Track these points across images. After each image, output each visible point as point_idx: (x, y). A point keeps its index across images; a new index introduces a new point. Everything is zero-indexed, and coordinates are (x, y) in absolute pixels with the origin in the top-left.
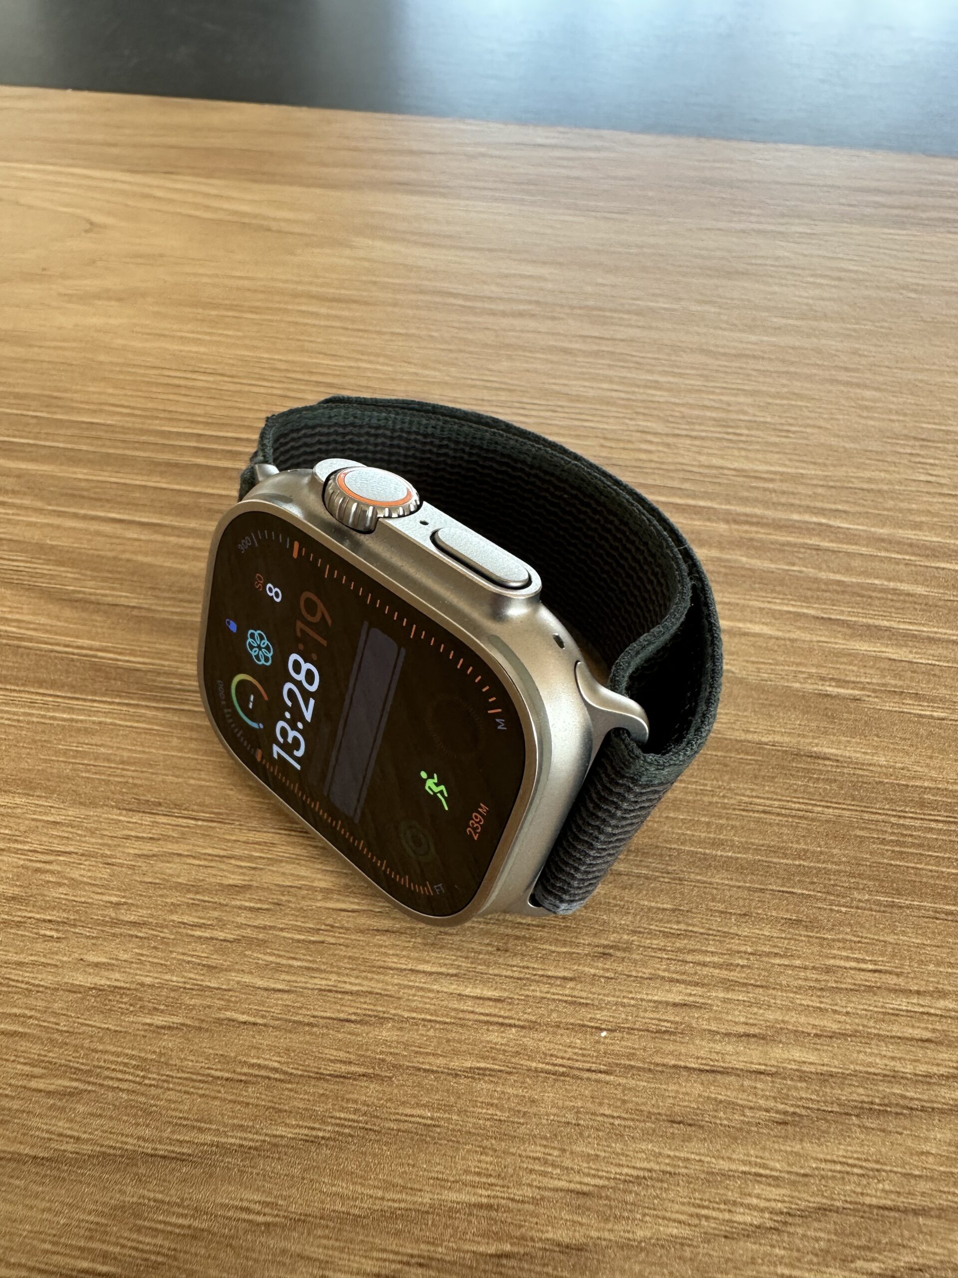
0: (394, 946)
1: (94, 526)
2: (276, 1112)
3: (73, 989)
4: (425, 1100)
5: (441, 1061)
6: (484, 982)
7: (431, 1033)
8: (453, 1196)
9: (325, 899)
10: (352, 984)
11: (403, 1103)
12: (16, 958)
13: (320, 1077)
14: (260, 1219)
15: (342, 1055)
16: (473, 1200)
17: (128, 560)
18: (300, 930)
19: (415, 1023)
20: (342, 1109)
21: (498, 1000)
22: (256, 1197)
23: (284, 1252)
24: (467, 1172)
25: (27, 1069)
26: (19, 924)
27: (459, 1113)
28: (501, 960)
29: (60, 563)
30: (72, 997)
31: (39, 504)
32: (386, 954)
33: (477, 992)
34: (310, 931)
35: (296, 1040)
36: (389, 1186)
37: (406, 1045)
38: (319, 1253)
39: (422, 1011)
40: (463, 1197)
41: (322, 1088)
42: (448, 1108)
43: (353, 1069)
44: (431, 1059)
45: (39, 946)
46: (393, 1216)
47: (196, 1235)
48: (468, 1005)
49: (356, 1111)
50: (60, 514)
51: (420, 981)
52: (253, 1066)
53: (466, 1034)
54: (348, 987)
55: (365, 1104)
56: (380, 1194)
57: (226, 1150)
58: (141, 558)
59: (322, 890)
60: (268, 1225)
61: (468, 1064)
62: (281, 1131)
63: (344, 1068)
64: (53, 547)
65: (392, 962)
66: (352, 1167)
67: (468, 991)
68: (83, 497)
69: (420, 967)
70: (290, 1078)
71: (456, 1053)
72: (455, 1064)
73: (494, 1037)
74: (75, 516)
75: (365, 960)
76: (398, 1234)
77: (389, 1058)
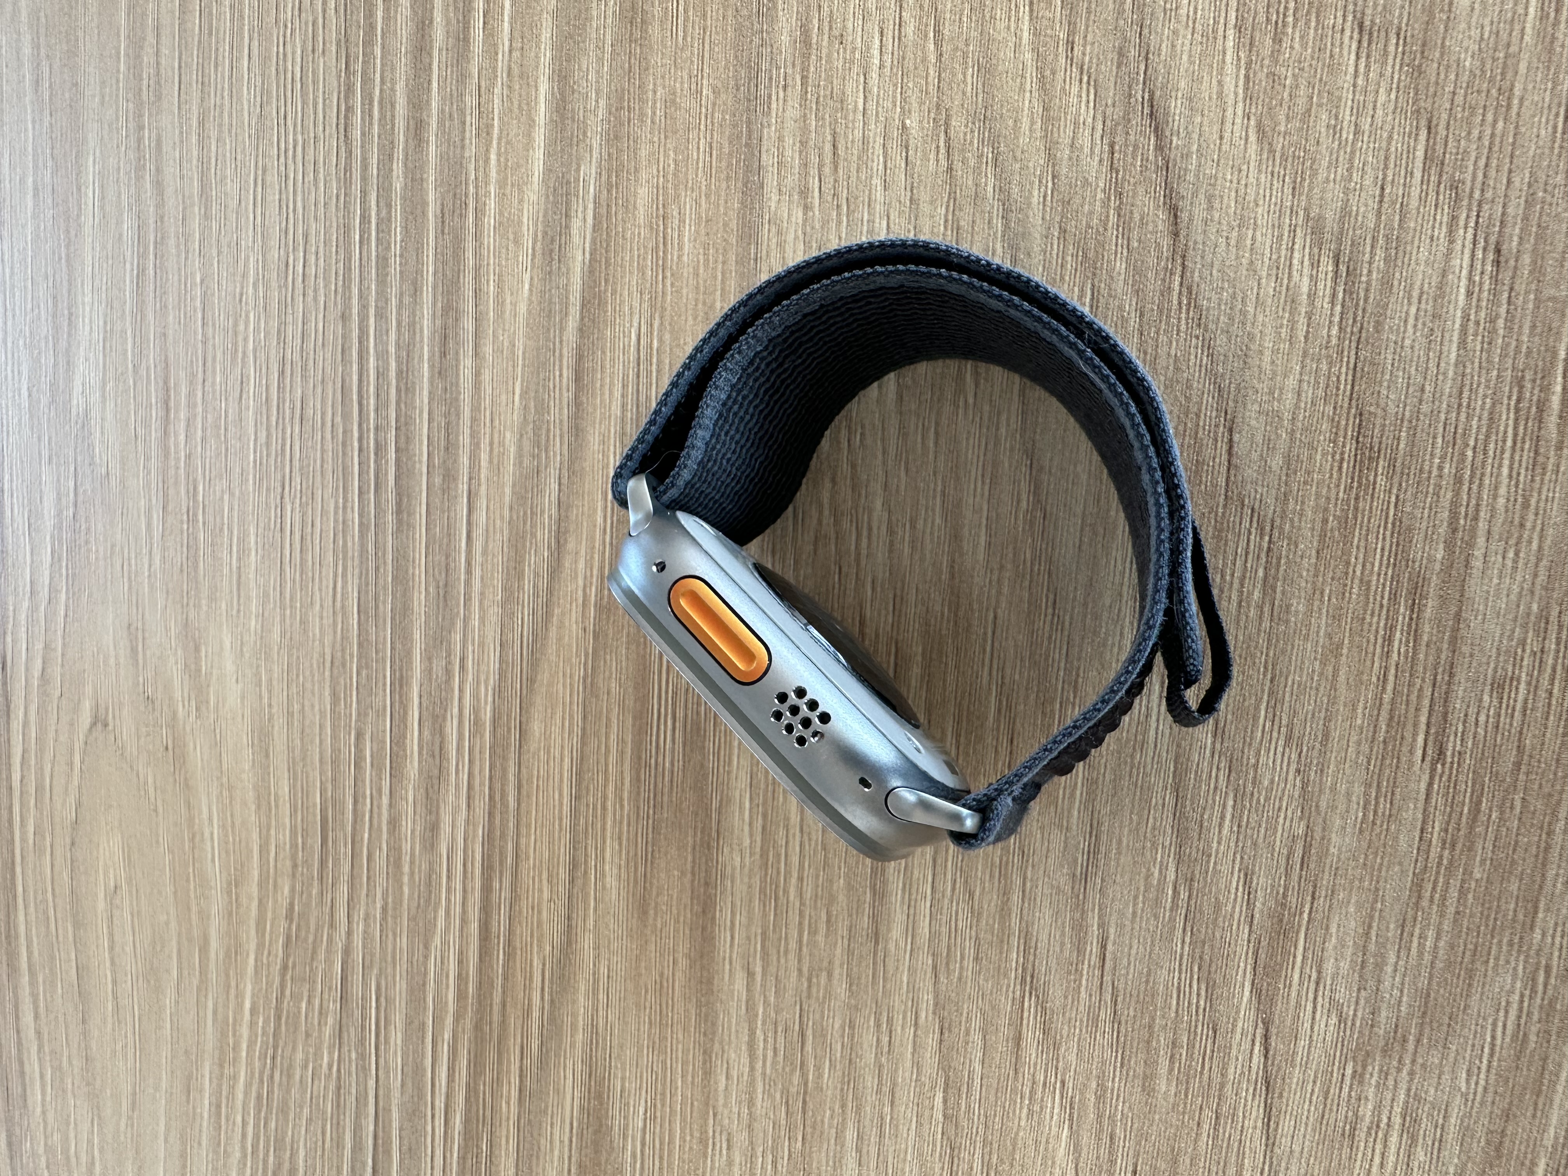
0: (846, 136)
1: (478, 557)
2: (977, 197)
3: (900, 398)
4: (960, 76)
5: (931, 72)
6: (868, 48)
7: (910, 85)
8: (1026, 34)
9: (812, 209)
10: (878, 164)
11: (964, 93)
12: (880, 457)
13: (950, 169)
14: (1050, 185)
15: (932, 156)
16: (1027, 18)
17: (511, 508)
18: (839, 222)
19: (904, 100)
20: (972, 142)
21: (882, 34)
22: (1036, 193)
23: (1070, 159)
24: (1009, 28)
25: (961, 411)
26: (854, 466)
27: (967, 45)
28: (850, 38)
29: (520, 576)
30: (906, 398)
31: (459, 625)
32: (853, 142)
33: (876, 53)
34: (839, 215)
35: (924, 196)
36: (1022, 89)
37: (921, 104)
38: (1069, 132)
39: (894, 97)
40: (1026, 27)
41: (958, 165)
42: (965, 55)
43: (942, 144)
44: (930, 79)
45: (869, 441)
46: (1042, 80)
47: (1063, 231)
48: (888, 58)
49: (972, 131)
50: (468, 599)
51: (872, 106)
52: (946, 228)
53: (909, 55)
54: (881, 167)
55: (966, 126)
56: (1028, 94)
57: (1006, 226)
58: (507, 499)
59: (805, 214)
60: (1054, 177)
61: (932, 47)
62: (990, 189)
63: (942, 150)
64: (504, 589)
65: (858, 134)
66: (1011, 123)
67: (877, 61)
68: (446, 585)
69: (861, 108)
70: (952, 195)
71: (924, 60)
72: (932, 58)
73: (910, 30)
74: (468, 583)
75: (859, 158)
76: (1054, 73)
77: (932, 115)
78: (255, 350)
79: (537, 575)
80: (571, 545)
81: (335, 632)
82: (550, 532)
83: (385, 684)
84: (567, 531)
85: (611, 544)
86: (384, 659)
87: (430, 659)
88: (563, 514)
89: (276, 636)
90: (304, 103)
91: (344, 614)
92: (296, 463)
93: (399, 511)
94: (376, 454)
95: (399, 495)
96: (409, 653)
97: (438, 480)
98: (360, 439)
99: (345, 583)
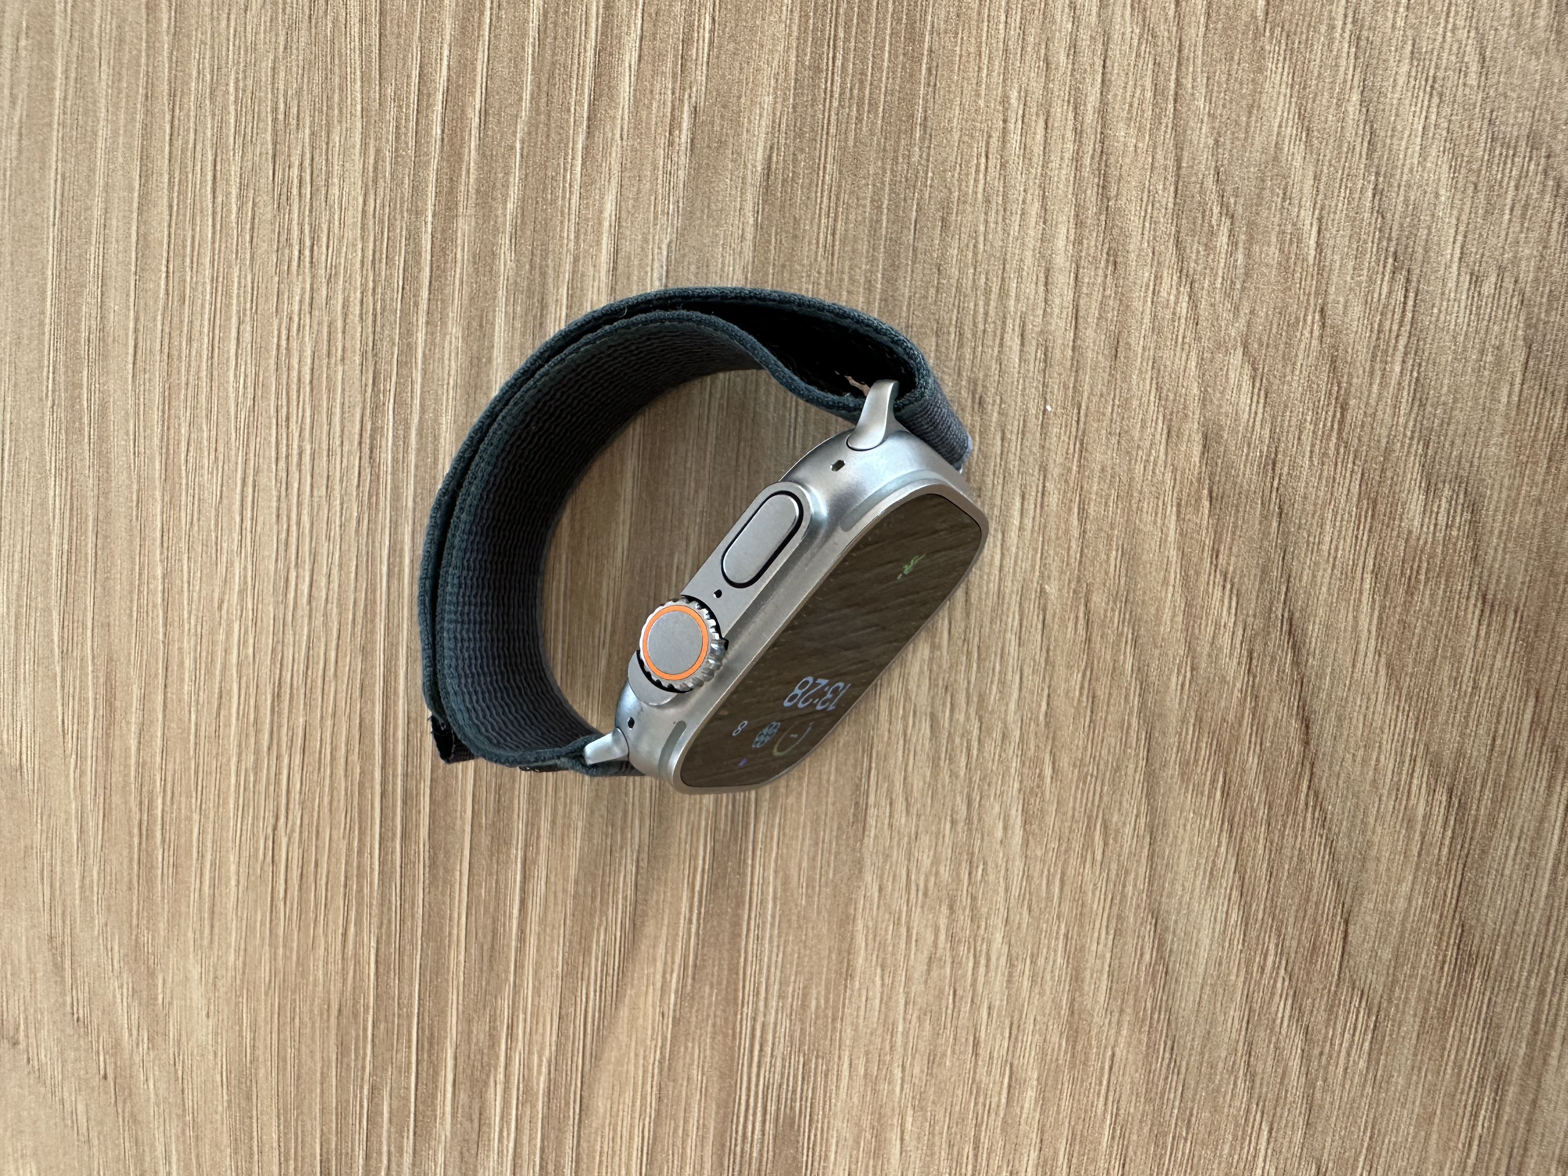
0: (980, 587)
1: (533, 927)
2: (1115, 671)
3: (1026, 843)
4: (1103, 556)
5: (1074, 545)
6: (1008, 508)
7: (1051, 552)
8: (1172, 533)
9: (940, 648)
10: (1013, 621)
11: (1107, 573)
12: (1002, 894)
13: (1089, 640)
14: (1188, 675)
15: (1071, 624)
16: (1174, 518)
17: (576, 883)
18: (969, 667)
19: (1044, 565)
20: (1112, 620)
21: (1023, 498)
22: (1174, 679)
23: (1210, 656)
24: (1155, 523)
25: (1088, 866)
26: (974, 898)
27: (1112, 529)
28: (989, 494)
29: (587, 951)
30: (1032, 843)
31: (508, 990)
32: (987, 593)
33: (1016, 514)
34: (969, 659)
35: (1060, 661)
36: (1165, 582)
37: (1062, 572)
38: (1210, 629)
39: (1034, 560)
40: (1172, 526)
41: (1096, 638)
42: (1109, 538)
43: (1081, 615)
44: (1072, 552)
45: (991, 878)
46: (1186, 578)
47: (1199, 720)
48: (1028, 522)
49: (1113, 610)
50: (519, 966)
51: (1009, 562)
52: (1081, 694)
53: (1052, 524)
54: (1016, 623)
55: (1107, 604)
56: (1171, 588)
57: (1143, 704)
58: (573, 872)
59: (932, 652)
60: (1192, 669)
61: (1076, 523)
62: (1128, 667)
63: (1081, 621)
64: (565, 962)
65: (993, 587)
66: (1153, 610)
67: (1016, 522)
68: (492, 947)
69: (997, 562)
70: (1090, 665)
71: (1067, 532)
72: (1076, 533)
73: (1053, 500)
74: (520, 950)
75: (993, 611)
76: (1197, 573)
77: (1073, 586)
78: (239, 664)
79: (606, 954)
80: (649, 929)
81: (345, 981)
82: (624, 912)
83: (409, 1041)
84: (645, 914)
85: (697, 934)
86: (409, 1017)
87: (469, 1021)
88: (640, 896)
89: (264, 973)
90: (314, 409)
91: (357, 963)
92: (295, 795)
93: (433, 864)
94: (404, 802)
95: (433, 847)
96: (442, 1013)
97: (485, 840)
98: (384, 783)
99: (358, 932)
